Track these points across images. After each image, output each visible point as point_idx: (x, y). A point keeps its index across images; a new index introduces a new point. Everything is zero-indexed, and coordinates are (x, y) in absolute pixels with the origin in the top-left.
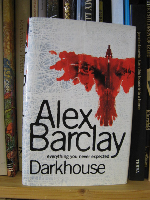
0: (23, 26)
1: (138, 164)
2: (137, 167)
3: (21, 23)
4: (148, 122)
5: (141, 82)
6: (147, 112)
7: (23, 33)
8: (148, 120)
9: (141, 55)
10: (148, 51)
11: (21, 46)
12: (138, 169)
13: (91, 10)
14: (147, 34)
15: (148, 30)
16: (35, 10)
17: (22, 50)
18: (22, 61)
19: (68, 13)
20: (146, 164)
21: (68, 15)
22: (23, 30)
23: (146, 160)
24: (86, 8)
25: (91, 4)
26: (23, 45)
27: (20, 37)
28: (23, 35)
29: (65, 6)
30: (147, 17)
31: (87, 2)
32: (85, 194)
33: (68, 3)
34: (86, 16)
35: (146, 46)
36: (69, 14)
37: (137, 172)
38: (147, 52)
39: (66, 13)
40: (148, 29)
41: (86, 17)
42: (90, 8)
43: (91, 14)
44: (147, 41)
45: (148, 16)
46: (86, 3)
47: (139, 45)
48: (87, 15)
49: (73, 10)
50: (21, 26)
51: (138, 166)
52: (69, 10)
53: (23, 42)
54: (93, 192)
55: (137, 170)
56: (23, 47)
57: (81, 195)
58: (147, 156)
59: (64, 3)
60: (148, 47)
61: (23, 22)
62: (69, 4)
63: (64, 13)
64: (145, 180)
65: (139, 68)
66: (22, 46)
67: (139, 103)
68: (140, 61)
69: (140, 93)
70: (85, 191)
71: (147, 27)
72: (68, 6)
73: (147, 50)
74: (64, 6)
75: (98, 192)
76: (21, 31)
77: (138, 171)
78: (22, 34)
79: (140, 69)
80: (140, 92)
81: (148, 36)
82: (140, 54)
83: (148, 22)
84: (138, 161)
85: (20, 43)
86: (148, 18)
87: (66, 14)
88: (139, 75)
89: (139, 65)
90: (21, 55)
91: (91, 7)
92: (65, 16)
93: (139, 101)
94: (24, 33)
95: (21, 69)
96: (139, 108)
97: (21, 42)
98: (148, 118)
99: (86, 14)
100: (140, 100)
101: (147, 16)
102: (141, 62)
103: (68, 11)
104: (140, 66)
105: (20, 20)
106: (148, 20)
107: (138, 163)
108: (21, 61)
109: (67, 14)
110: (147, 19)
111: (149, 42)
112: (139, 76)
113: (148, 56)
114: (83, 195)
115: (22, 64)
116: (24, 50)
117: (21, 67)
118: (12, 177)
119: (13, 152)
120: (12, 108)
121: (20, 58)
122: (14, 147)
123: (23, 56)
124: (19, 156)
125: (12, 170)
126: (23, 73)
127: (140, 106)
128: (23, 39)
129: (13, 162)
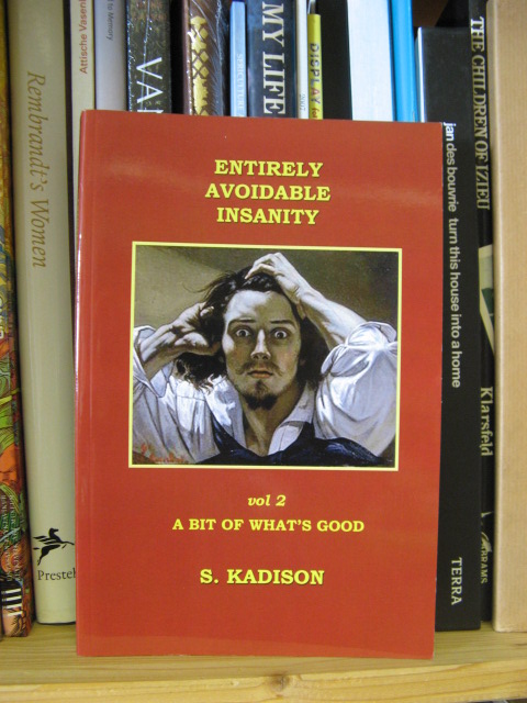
0: (39, 94)
1: (458, 576)
2: (456, 585)
3: (35, 84)
4: (486, 430)
5: (461, 292)
6: (483, 395)
7: (40, 123)
8: (484, 421)
9: (457, 200)
10: (480, 187)
11: (35, 168)
12: (457, 590)
13: (282, 43)
14: (476, 129)
15: (478, 115)
16: (84, 37)
17: (39, 183)
18: (40, 224)
19: (201, 51)
20: (484, 574)
21: (201, 60)
23: (484, 559)
24: (265, 36)
25: (281, 21)
26: (41, 166)
27: (31, 135)
28: (39, 129)
29: (190, 26)
30: (474, 74)
31: (267, 16)
32: (287, 691)
33: (201, 16)
34: (265, 65)
35: (474, 169)
36: (205, 56)
37: (455, 602)
38: (479, 190)
39: (195, 51)
40: (479, 111)
41: (267, 69)
42: (280, 38)
43: (281, 58)
44: (477, 154)
45: (476, 71)
46: (265, 20)
47: (451, 166)
48: (268, 61)
49: (218, 41)
50: (34, 96)
51: (458, 580)
52: (204, 41)
53: (41, 154)
54: (315, 681)
55: (456, 595)
56: (42, 173)
57: (274, 696)
58: (485, 545)
59: (186, 16)
60: (478, 173)
61: (41, 81)
62: (203, 21)
63: (188, 51)
64: (484, 626)
65: (454, 246)
66: (40, 169)
67: (456, 363)
68: (456, 220)
69: (460, 331)
70: (288, 680)
71: (475, 107)
72: (203, 26)
73: (478, 184)
74: (187, 27)
75: (334, 680)
76: (34, 112)
77: (460, 600)
78: (37, 126)
79: (457, 248)
80: (459, 327)
81: (479, 134)
82: (454, 198)
83: (477, 90)
84: (457, 565)
85: (31, 159)
86: (477, 77)
87: (194, 56)
88: (453, 268)
89: (453, 235)
90: (33, 203)
91: (281, 32)
92: (191, 63)
93: (456, 359)
94: (44, 122)
95: (36, 250)
96: (456, 383)
97: (35, 156)
98: (485, 414)
99: (266, 56)
100: (459, 353)
101: (474, 68)
102: (458, 226)
103: (203, 46)
104: (455, 238)
105: (29, 74)
106: (477, 83)
107: (457, 569)
108: (36, 223)
109: (199, 55)
110: (475, 80)
111: (482, 158)
112: (455, 271)
113: (481, 204)
114: (281, 693)
115: (38, 235)
116: (46, 182)
117: (37, 245)
118: (21, 635)
119: (23, 547)
120: (14, 392)
121: (33, 212)
122: (24, 530)
123: (44, 206)
124: (37, 568)
125: (21, 613)
126: (44, 265)
127: (458, 373)
128: (40, 143)
129: (21, 583)
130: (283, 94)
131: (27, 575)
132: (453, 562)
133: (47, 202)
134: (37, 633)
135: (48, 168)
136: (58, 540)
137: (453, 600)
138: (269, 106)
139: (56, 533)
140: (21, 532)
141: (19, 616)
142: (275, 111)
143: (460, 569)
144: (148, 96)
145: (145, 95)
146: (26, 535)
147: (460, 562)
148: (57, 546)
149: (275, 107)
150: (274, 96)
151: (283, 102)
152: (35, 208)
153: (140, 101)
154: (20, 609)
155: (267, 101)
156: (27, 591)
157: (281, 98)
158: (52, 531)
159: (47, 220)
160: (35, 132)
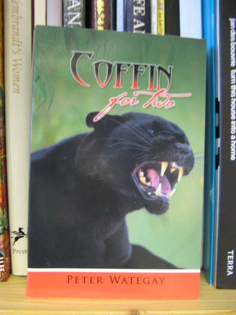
0: (18, 5)
1: (231, 260)
2: (229, 265)
7: (18, 19)
11: (15, 42)
12: (230, 268)
17: (17, 50)
18: (17, 71)
22: (18, 13)
26: (18, 41)
27: (13, 26)
28: (18, 23)
47: (233, 42)
50: (15, 5)
51: (231, 262)
53: (18, 35)
55: (229, 270)
56: (18, 45)
65: (233, 84)
66: (17, 43)
67: (233, 147)
70: (139, 314)
76: (15, 14)
77: (232, 273)
78: (16, 21)
80: (235, 128)
82: (234, 59)
84: (231, 255)
85: (13, 38)
88: (232, 96)
89: (233, 79)
90: (14, 61)
93: (233, 145)
94: (20, 19)
95: (15, 85)
96: (233, 158)
97: (14, 36)
100: (235, 142)
107: (231, 257)
108: (15, 71)
112: (234, 98)
115: (16, 77)
116: (20, 50)
117: (15, 82)
118: (3, 281)
119: (5, 236)
120: (2, 157)
121: (14, 65)
122: (6, 228)
123: (20, 62)
124: (12, 247)
125: (3, 270)
126: (19, 92)
127: (234, 152)
128: (18, 29)
129: (4, 255)
130: (144, 5)
131: (7, 250)
132: (229, 253)
133: (21, 60)
134: (11, 280)
135: (22, 43)
136: (23, 234)
137: (228, 273)
138: (136, 11)
139: (22, 230)
140: (4, 229)
141: (2, 272)
142: (140, 14)
143: (232, 257)
144: (73, 6)
145: (72, 5)
146: (7, 231)
147: (232, 252)
148: (23, 237)
149: (139, 12)
150: (139, 5)
151: (144, 9)
152: (14, 63)
153: (69, 8)
154: (3, 268)
155: (135, 8)
156: (7, 258)
157: (143, 7)
158: (20, 229)
159: (21, 69)
160: (15, 24)
